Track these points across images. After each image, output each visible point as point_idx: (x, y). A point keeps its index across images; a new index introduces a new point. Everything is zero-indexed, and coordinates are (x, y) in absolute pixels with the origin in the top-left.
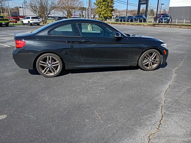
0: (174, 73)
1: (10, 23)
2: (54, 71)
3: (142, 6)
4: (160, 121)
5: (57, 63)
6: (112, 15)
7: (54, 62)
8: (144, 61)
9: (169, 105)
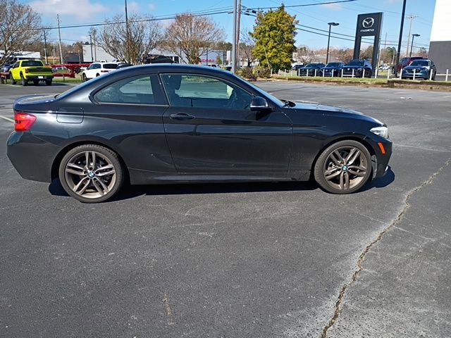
0: (404, 201)
1: (55, 78)
2: (102, 189)
3: (364, 39)
4: (326, 328)
5: (111, 169)
6: (292, 60)
7: (103, 166)
8: (329, 168)
9: (365, 285)
